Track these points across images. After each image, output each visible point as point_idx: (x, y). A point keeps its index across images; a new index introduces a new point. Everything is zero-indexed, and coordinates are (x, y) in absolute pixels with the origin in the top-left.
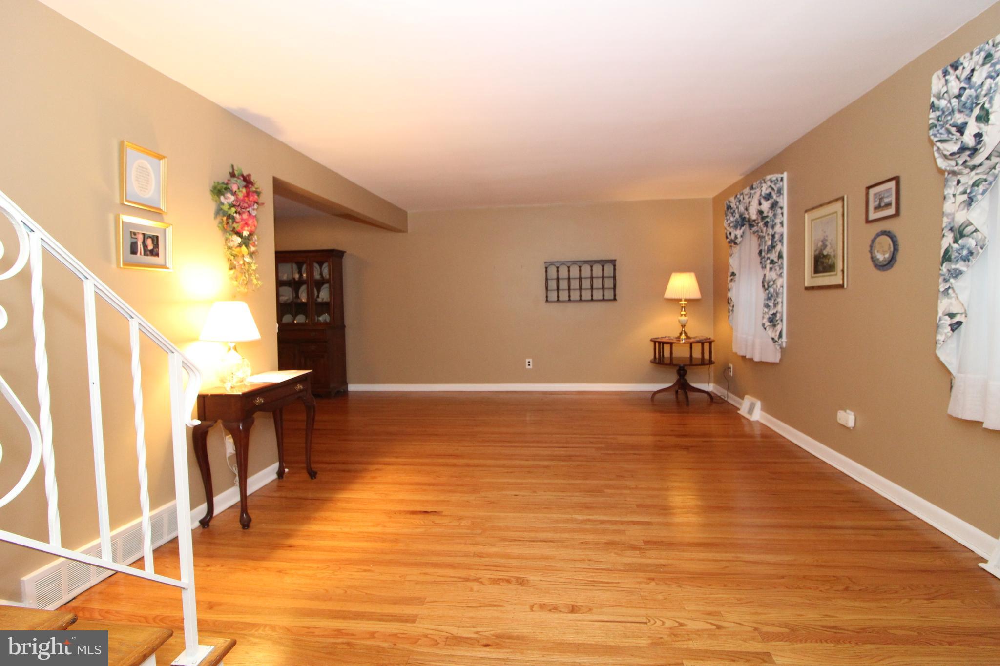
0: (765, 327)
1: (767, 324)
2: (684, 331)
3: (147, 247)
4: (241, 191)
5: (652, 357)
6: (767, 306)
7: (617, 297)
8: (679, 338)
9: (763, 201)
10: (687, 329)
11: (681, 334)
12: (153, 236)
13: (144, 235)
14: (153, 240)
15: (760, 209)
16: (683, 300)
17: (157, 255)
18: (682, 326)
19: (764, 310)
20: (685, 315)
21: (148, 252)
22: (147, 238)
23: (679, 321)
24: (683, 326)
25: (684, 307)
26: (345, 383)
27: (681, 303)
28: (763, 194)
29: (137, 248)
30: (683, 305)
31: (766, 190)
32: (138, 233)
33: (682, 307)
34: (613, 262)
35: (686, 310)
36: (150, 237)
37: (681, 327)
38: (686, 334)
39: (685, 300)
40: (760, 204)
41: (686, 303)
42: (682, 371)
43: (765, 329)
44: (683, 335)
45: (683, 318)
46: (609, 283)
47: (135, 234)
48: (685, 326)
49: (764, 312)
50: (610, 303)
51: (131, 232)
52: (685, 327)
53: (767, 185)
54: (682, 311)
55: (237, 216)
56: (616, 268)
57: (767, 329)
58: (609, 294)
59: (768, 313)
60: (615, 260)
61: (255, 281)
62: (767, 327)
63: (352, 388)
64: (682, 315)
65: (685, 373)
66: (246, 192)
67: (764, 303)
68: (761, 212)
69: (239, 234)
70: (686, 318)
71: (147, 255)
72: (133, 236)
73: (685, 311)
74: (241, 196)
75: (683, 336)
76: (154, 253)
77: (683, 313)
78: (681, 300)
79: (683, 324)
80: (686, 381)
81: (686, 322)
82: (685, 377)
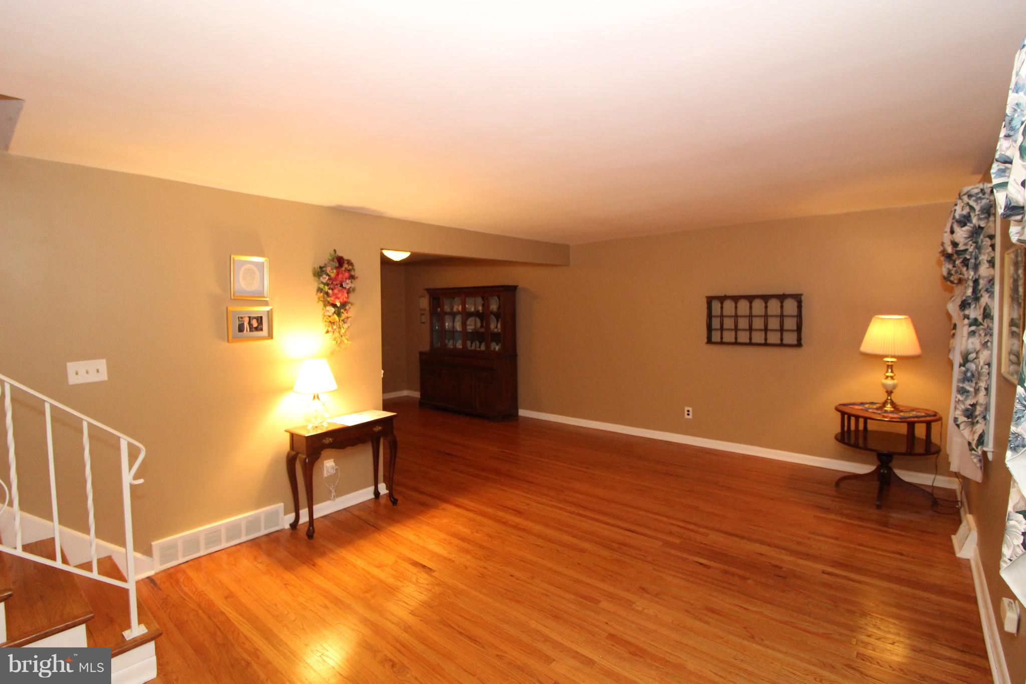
0: (958, 423)
1: (962, 419)
2: (891, 399)
3: (252, 325)
4: (333, 272)
5: (839, 430)
6: (962, 391)
7: (803, 342)
8: (880, 410)
9: (956, 228)
10: (895, 397)
11: (884, 404)
12: (258, 317)
13: (250, 317)
14: (257, 320)
15: (952, 239)
16: (889, 356)
17: (262, 330)
18: (887, 392)
19: (956, 397)
20: (892, 378)
21: (254, 329)
22: (253, 319)
23: (884, 386)
24: (889, 393)
25: (892, 366)
26: (516, 409)
27: (886, 360)
28: (957, 217)
29: (244, 328)
30: (890, 364)
31: (962, 210)
32: (245, 317)
33: (888, 366)
34: (798, 298)
35: (894, 369)
36: (255, 318)
37: (886, 394)
38: (893, 403)
39: (894, 356)
40: (952, 232)
41: (894, 360)
42: (885, 460)
43: (958, 426)
44: (889, 406)
45: (889, 382)
46: (790, 324)
47: (242, 318)
48: (891, 392)
49: (957, 400)
50: (789, 351)
51: (239, 317)
52: (893, 395)
53: (963, 202)
54: (887, 372)
55: (330, 291)
56: (803, 304)
57: (962, 427)
58: (790, 338)
59: (963, 402)
60: (801, 295)
61: (346, 341)
62: (962, 423)
63: (523, 413)
64: (887, 377)
65: (893, 459)
66: (337, 272)
67: (958, 386)
68: (955, 244)
69: (334, 306)
70: (894, 382)
71: (253, 331)
72: (240, 319)
73: (892, 372)
74: (333, 275)
75: (889, 407)
76: (259, 329)
77: (889, 374)
78: (886, 356)
79: (889, 389)
80: (890, 470)
81: (895, 386)
82: (890, 465)
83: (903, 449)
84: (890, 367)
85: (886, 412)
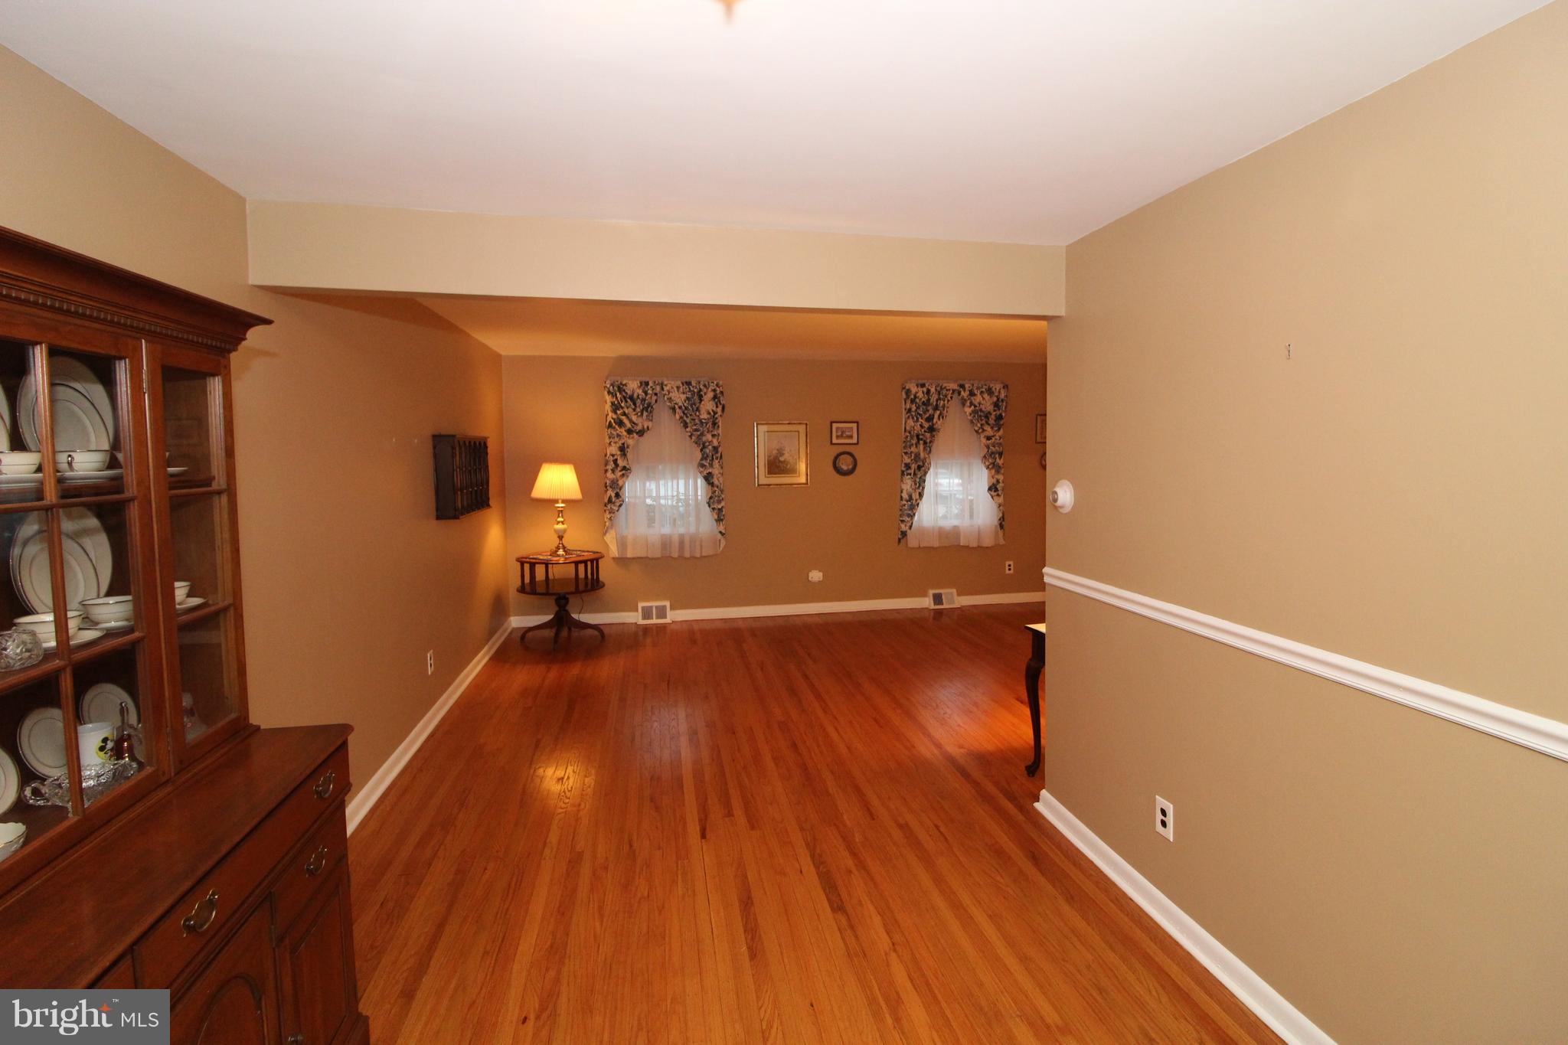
2: (562, 543)
8: (554, 553)
11: (558, 548)
16: (560, 501)
18: (559, 537)
20: (563, 523)
23: (556, 531)
24: (561, 538)
27: (557, 505)
30: (560, 509)
33: (559, 511)
35: (563, 515)
37: (558, 539)
38: (564, 548)
39: (563, 501)
41: (563, 505)
42: (562, 601)
44: (561, 550)
45: (560, 526)
48: (562, 537)
52: (564, 539)
54: (559, 517)
60: (485, 440)
64: (559, 522)
65: (567, 601)
70: (564, 526)
73: (562, 517)
75: (561, 552)
77: (560, 519)
78: (556, 501)
79: (561, 534)
80: (568, 614)
81: (565, 531)
82: (567, 608)
83: (573, 589)
84: (561, 512)
85: (559, 556)
